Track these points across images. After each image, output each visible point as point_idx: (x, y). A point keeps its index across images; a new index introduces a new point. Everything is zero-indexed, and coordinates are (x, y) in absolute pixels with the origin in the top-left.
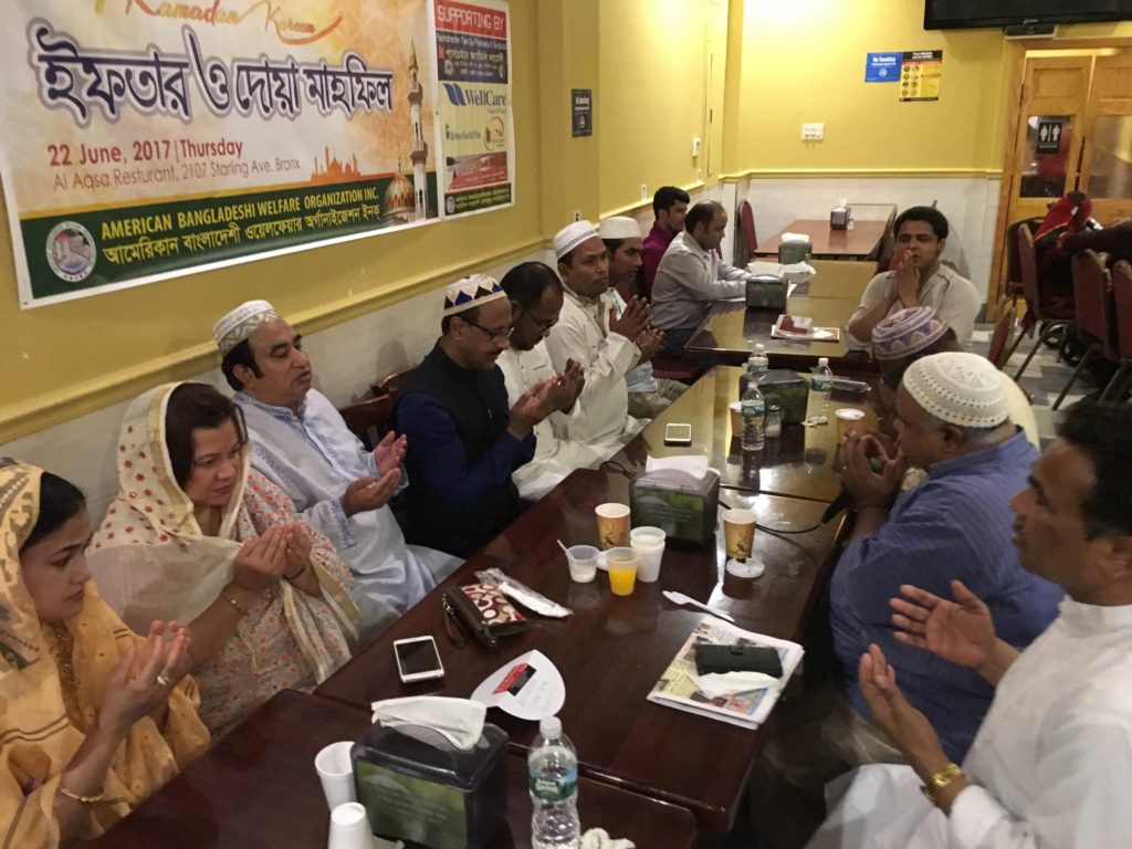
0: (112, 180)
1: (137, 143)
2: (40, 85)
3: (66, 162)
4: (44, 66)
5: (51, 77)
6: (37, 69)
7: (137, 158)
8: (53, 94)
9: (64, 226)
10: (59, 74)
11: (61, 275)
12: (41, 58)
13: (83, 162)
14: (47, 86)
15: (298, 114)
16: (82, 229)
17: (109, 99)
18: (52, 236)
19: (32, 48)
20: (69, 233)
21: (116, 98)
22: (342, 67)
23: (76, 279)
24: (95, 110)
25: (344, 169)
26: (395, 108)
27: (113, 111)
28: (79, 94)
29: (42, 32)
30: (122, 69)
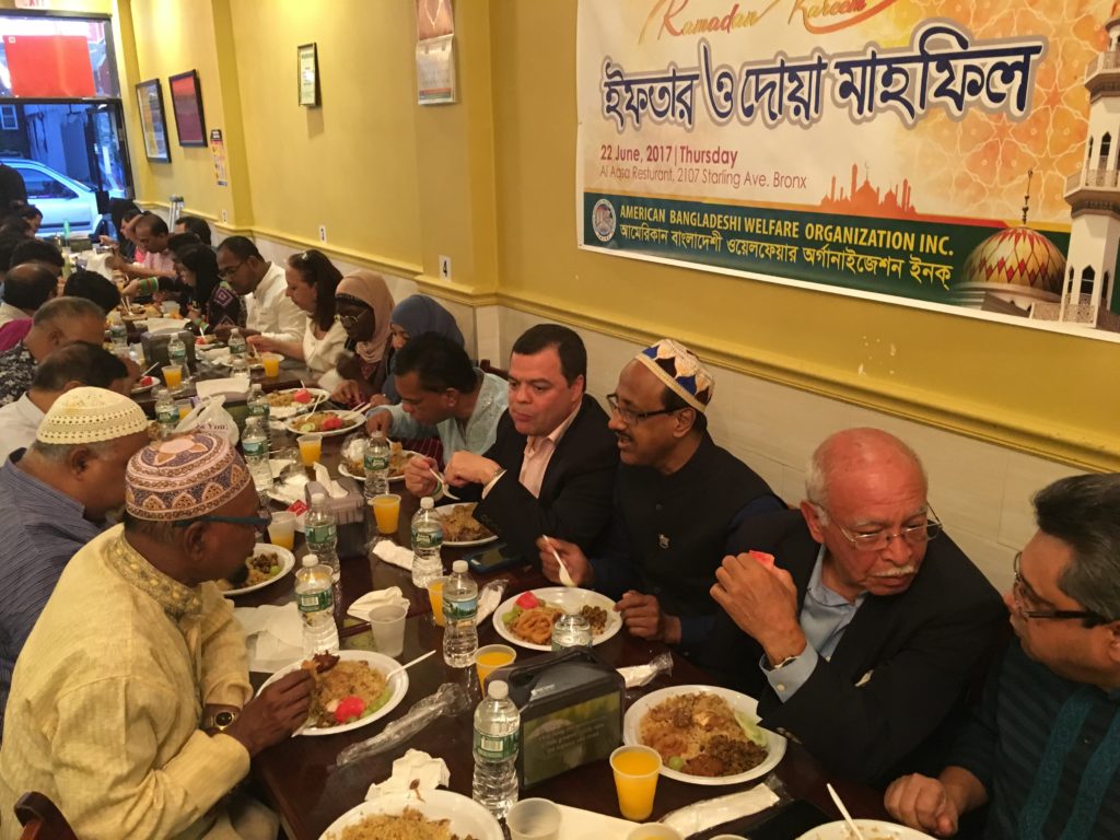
0: (631, 175)
1: (649, 147)
2: (603, 104)
3: (609, 158)
4: (607, 89)
5: (609, 98)
6: (602, 92)
7: (649, 159)
8: (609, 109)
9: (602, 201)
10: (614, 95)
11: (597, 234)
12: (606, 84)
13: (617, 159)
14: (606, 103)
15: (816, 121)
16: (611, 206)
17: (636, 111)
18: (596, 207)
19: (602, 78)
20: (604, 207)
21: (641, 111)
22: (911, 48)
23: (603, 239)
24: (628, 121)
25: (882, 198)
26: (1035, 107)
27: (638, 121)
28: (621, 108)
29: (608, 66)
30: (646, 87)
